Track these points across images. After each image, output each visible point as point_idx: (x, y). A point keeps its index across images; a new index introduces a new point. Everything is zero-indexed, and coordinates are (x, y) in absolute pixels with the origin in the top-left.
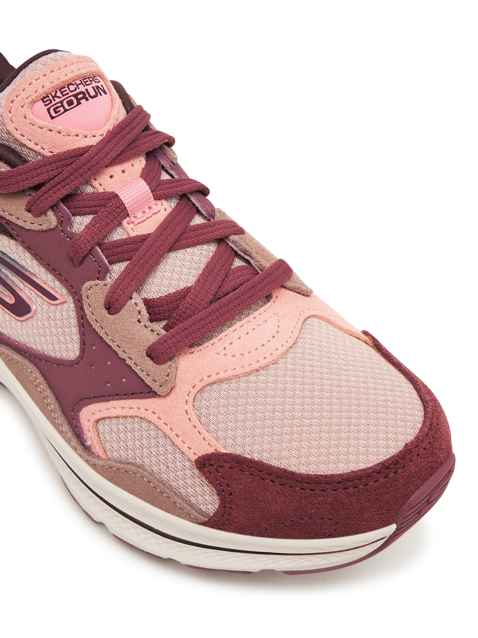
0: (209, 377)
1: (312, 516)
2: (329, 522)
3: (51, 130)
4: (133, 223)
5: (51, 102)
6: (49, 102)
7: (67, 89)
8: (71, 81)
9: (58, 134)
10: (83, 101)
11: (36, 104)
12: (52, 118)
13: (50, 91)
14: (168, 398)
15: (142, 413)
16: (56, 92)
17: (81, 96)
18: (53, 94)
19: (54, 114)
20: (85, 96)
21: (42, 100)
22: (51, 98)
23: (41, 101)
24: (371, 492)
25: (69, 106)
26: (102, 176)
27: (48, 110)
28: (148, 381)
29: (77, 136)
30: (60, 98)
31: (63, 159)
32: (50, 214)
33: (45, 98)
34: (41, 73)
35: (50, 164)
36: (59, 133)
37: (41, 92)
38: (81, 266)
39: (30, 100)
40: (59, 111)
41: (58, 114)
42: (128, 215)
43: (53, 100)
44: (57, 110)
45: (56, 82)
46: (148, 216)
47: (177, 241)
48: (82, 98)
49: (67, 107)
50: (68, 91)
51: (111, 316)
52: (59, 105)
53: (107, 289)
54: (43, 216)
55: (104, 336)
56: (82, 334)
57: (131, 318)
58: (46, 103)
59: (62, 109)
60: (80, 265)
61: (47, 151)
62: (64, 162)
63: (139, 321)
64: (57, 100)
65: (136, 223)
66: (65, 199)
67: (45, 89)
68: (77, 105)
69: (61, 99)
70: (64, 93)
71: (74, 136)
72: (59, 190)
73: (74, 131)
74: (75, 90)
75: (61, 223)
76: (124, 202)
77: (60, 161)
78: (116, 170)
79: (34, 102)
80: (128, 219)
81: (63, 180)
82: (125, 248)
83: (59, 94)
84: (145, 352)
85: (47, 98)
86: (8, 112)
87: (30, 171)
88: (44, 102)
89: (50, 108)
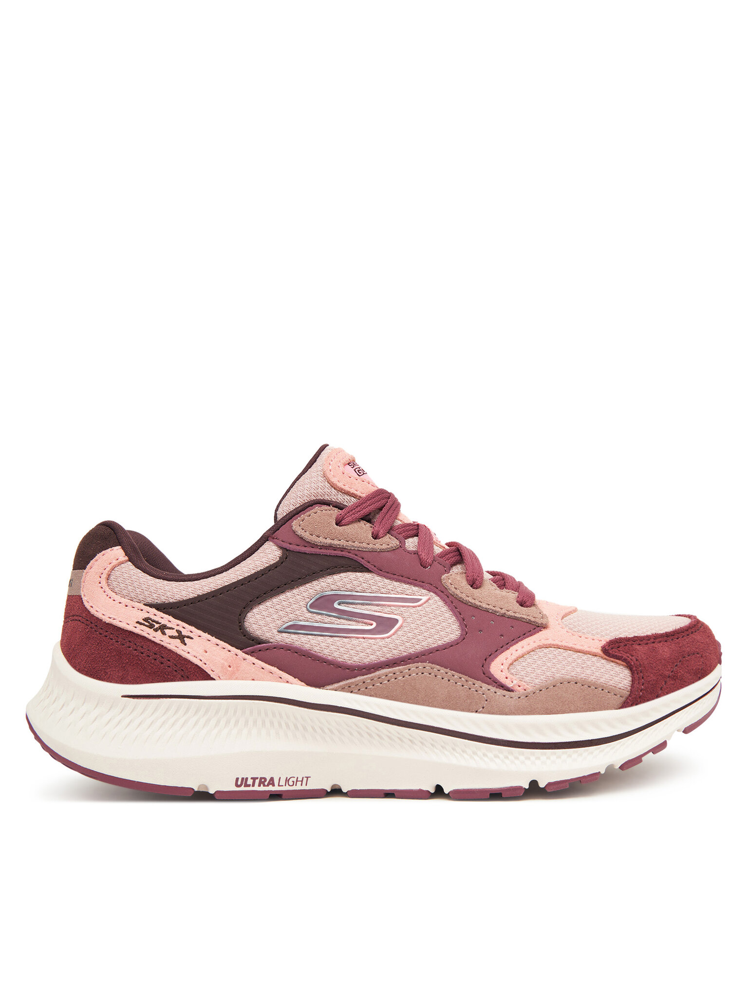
14: (550, 628)
21: (348, 464)
27: (355, 471)
41: (361, 474)
44: (360, 472)
58: (352, 467)
60: (431, 565)
79: (345, 465)
84: (518, 603)
88: (350, 466)
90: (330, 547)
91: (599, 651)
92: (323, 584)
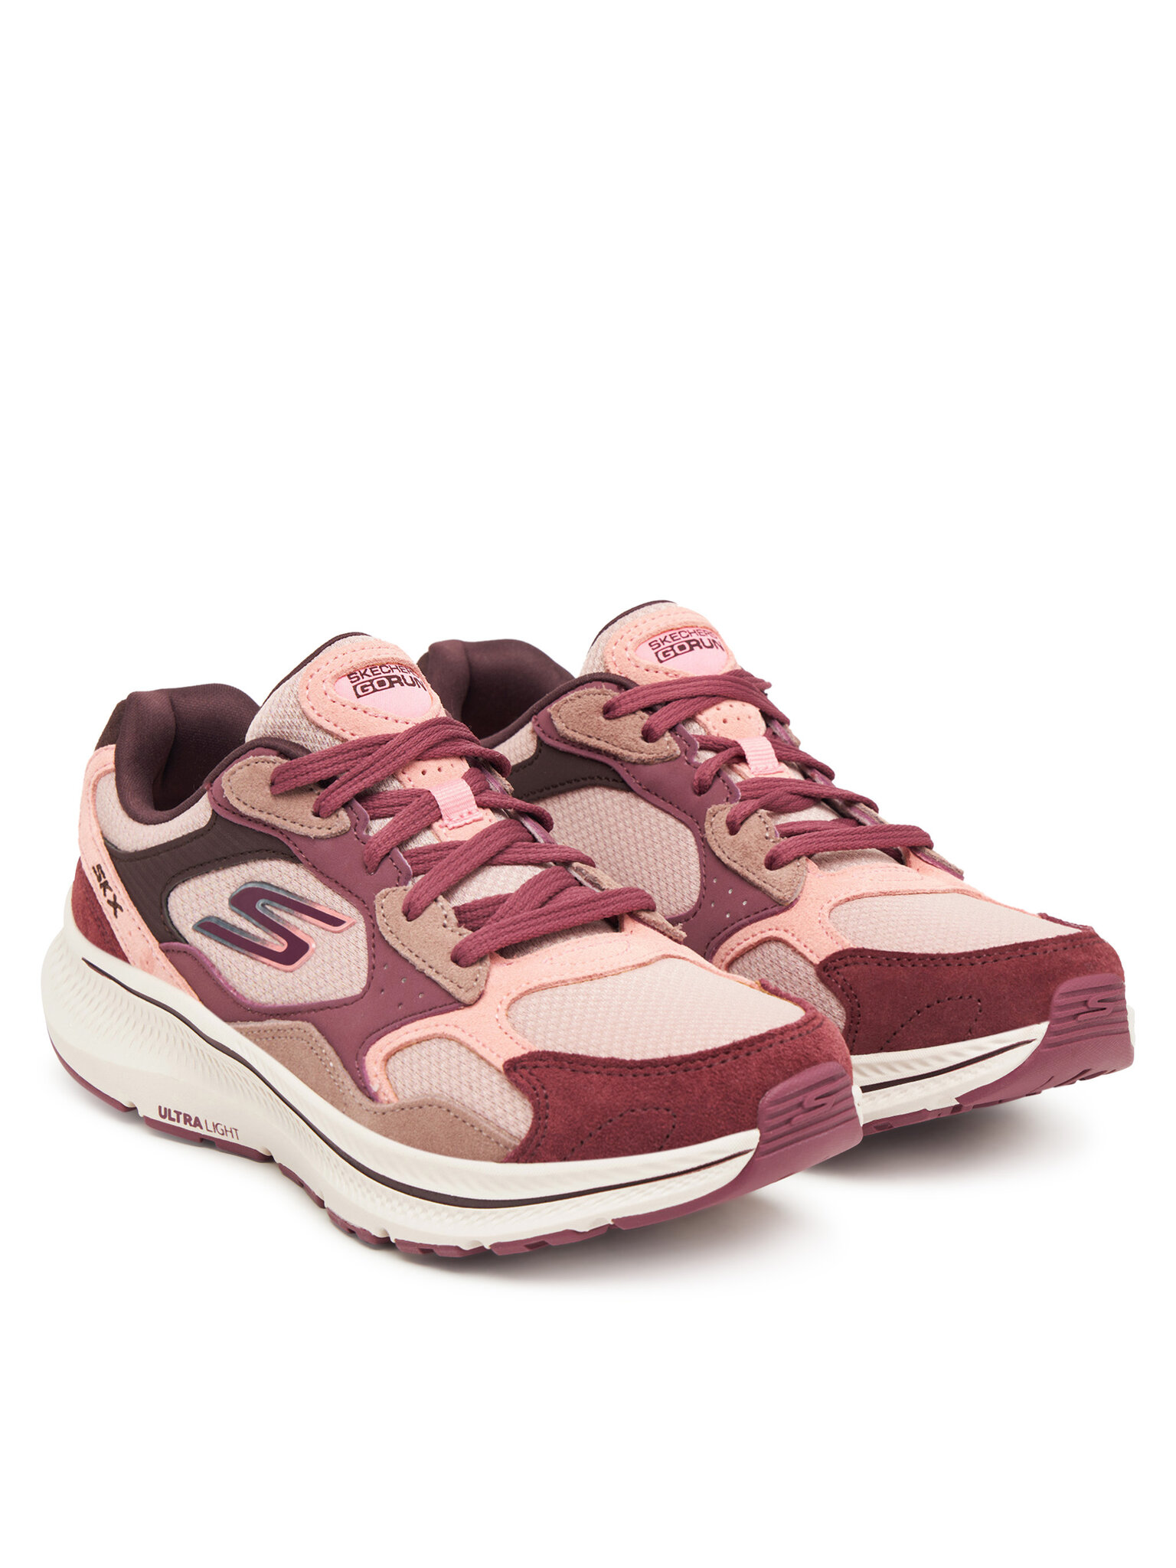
0: (528, 983)
1: (645, 1105)
2: (665, 1112)
3: (355, 709)
4: (446, 826)
5: (359, 679)
6: (356, 679)
7: (378, 668)
8: (385, 662)
9: (364, 714)
10: (397, 685)
11: (340, 680)
12: (359, 696)
13: (359, 667)
14: (475, 1008)
15: (439, 1030)
16: (366, 670)
17: (396, 679)
18: (362, 672)
19: (360, 693)
20: (400, 681)
21: (349, 676)
22: (359, 674)
23: (347, 677)
24: (715, 1074)
25: (380, 686)
26: (412, 769)
27: (355, 687)
28: (451, 988)
29: (386, 718)
30: (370, 676)
31: (363, 746)
32: (343, 813)
33: (352, 674)
34: (350, 648)
35: (348, 752)
36: (365, 712)
37: (348, 667)
38: (377, 873)
39: (334, 674)
40: (367, 690)
41: (365, 693)
42: (441, 817)
43: (360, 677)
44: (365, 689)
45: (366, 659)
46: (467, 821)
47: (500, 852)
48: (396, 682)
49: (377, 687)
50: (380, 671)
51: (409, 923)
52: (368, 683)
53: (406, 894)
54: (334, 817)
55: (398, 947)
56: (371, 946)
57: (435, 921)
58: (353, 680)
59: (371, 689)
60: (375, 871)
61: (348, 732)
62: (364, 750)
63: (445, 926)
64: (366, 678)
65: (451, 826)
66: (363, 797)
67: (354, 664)
68: (389, 687)
69: (371, 678)
70: (375, 673)
71: (382, 717)
72: (356, 783)
73: (383, 712)
74: (389, 672)
75: (355, 826)
76: (437, 799)
77: (361, 749)
78: (431, 766)
79: (338, 677)
80: (440, 822)
81: (361, 772)
82: (433, 854)
83: (369, 672)
84: (450, 955)
85: (355, 675)
86: (305, 687)
87: (323, 759)
88: (350, 679)
89: (356, 686)
90: (258, 821)
91: (499, 1064)
92: (251, 870)
